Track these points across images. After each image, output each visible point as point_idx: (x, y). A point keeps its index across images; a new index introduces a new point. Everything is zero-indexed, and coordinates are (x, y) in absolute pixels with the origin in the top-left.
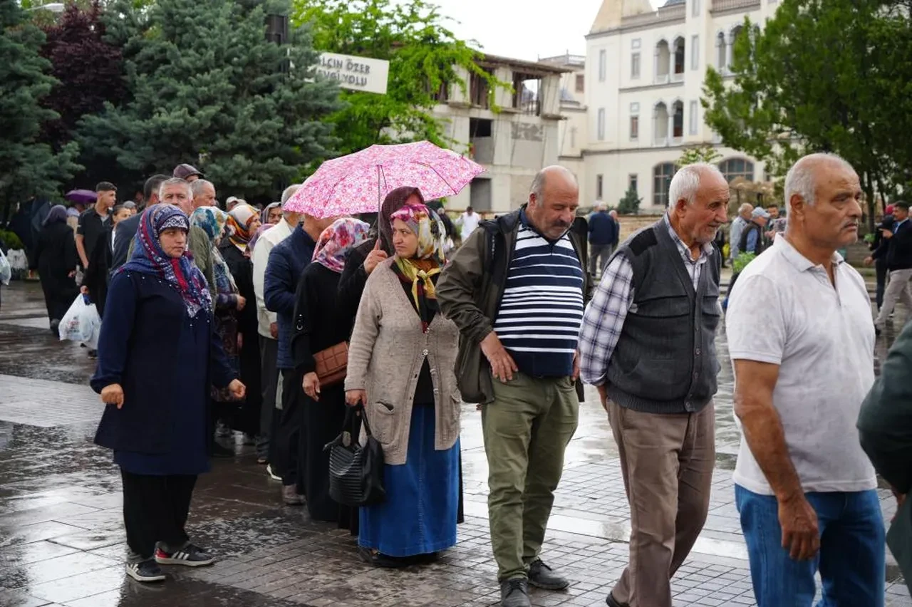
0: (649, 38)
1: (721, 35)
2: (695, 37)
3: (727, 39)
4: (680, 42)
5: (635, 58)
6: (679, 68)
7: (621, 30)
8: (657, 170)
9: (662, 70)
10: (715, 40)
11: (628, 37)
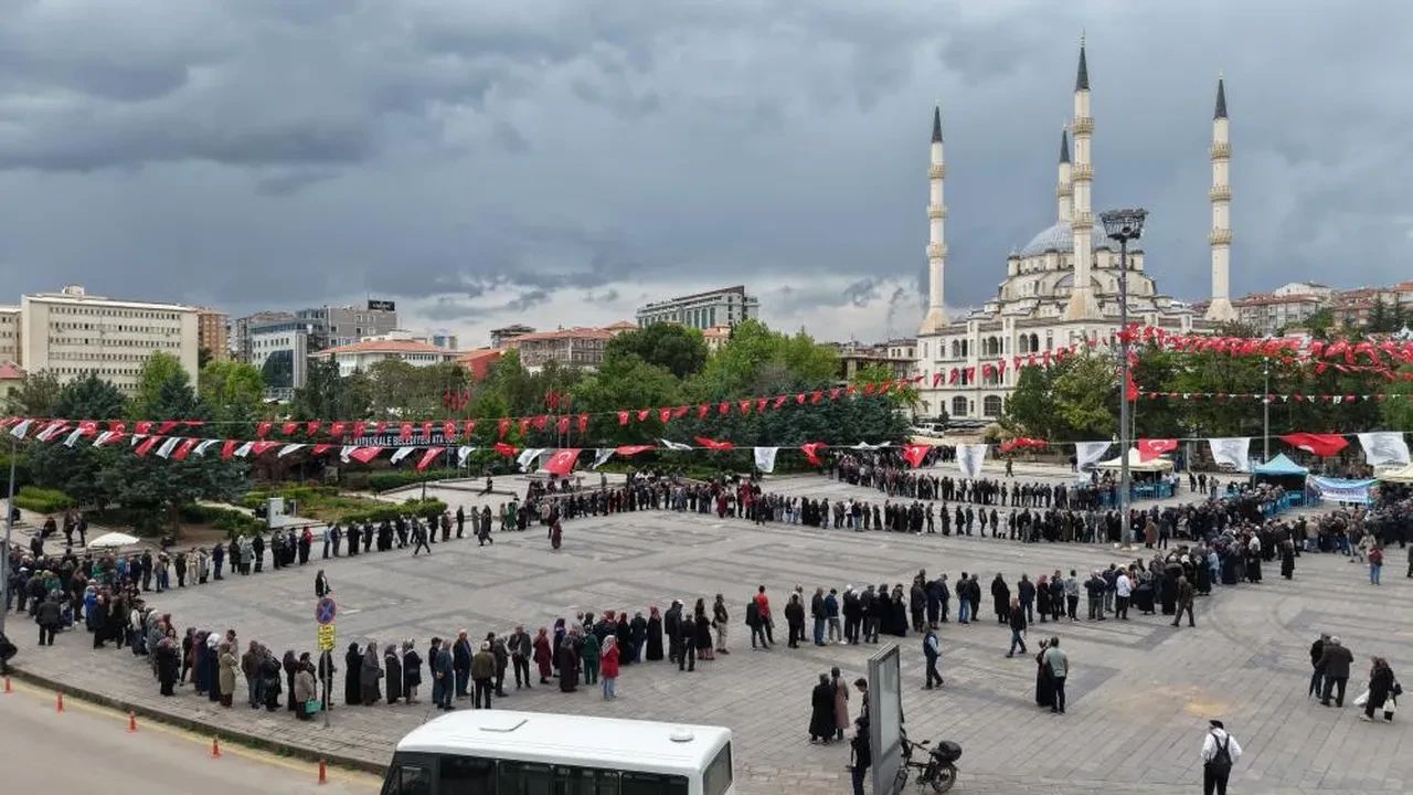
0: (949, 340)
1: (984, 340)
2: (972, 341)
3: (987, 342)
4: (965, 342)
5: (943, 349)
6: (965, 353)
7: (936, 335)
8: (954, 399)
9: (955, 355)
10: (981, 341)
11: (939, 339)
